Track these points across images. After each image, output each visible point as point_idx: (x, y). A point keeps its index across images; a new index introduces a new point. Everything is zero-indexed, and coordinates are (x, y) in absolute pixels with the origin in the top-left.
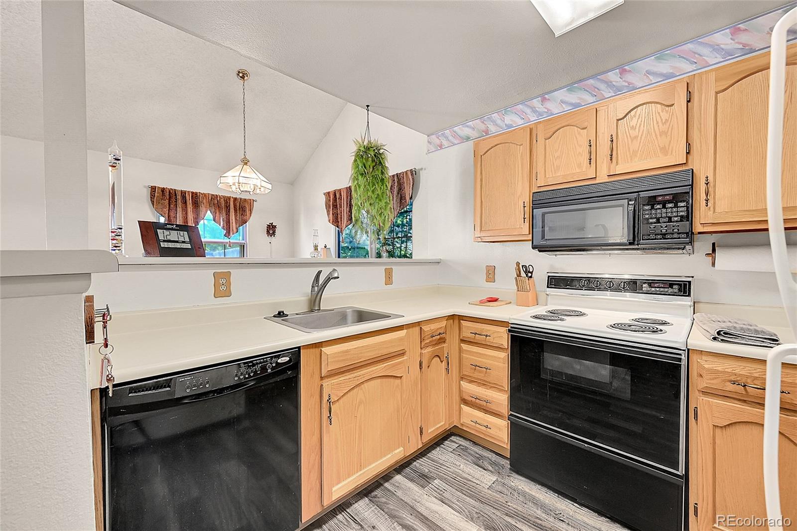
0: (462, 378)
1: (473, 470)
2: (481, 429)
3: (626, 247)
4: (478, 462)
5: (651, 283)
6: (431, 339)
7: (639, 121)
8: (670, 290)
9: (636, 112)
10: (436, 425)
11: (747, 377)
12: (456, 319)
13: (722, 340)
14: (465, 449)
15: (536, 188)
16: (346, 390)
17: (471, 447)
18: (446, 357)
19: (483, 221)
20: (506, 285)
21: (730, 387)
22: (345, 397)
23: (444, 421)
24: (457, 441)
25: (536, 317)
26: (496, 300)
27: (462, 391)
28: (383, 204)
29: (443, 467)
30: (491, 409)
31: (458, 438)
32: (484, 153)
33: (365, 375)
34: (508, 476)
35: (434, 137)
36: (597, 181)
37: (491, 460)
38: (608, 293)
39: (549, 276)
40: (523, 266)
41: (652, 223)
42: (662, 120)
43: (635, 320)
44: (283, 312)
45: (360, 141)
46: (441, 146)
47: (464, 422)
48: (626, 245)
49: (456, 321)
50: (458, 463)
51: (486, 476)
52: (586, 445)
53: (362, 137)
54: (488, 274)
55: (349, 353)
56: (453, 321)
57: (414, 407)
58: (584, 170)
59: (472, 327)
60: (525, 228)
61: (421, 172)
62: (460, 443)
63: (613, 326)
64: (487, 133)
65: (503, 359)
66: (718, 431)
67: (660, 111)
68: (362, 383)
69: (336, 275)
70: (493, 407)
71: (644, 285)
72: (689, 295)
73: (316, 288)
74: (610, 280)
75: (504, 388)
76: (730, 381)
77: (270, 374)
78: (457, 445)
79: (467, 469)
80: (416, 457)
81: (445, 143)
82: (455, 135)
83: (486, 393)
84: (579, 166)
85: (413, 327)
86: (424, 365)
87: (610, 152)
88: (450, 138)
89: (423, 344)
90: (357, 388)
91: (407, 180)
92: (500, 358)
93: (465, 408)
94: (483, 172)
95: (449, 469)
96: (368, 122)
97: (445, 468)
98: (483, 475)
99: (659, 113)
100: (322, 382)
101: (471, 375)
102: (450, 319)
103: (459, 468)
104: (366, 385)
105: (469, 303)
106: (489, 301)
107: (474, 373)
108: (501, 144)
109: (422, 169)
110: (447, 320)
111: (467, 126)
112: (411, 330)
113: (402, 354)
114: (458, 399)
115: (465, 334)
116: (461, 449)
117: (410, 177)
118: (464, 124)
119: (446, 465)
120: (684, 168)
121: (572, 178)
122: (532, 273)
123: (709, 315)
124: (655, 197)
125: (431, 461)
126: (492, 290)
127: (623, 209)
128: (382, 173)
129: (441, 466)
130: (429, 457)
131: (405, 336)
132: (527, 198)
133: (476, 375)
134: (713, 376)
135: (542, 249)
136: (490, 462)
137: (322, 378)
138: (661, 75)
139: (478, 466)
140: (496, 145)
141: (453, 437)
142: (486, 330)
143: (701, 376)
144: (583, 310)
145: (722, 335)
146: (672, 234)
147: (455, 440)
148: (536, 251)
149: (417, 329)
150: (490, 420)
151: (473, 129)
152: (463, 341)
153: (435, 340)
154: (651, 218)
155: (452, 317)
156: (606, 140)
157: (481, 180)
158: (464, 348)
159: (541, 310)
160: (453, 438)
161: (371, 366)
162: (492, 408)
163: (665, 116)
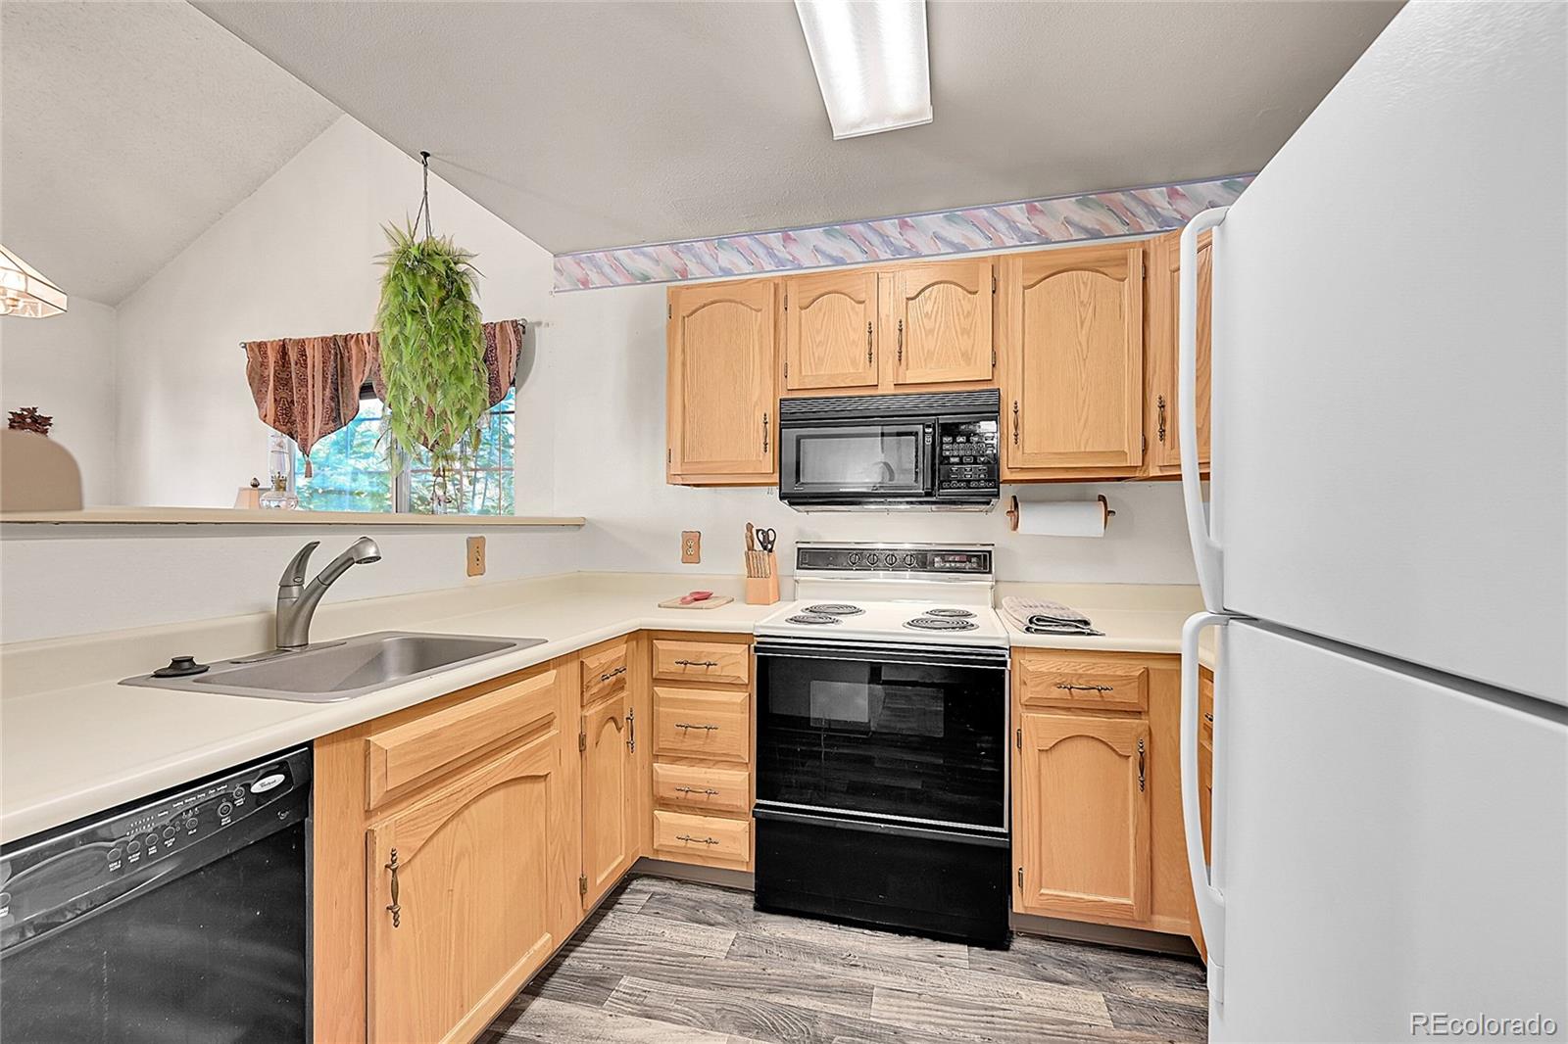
0: (656, 757)
1: (691, 934)
2: (698, 850)
3: (922, 499)
4: (696, 916)
5: (944, 554)
6: (601, 685)
7: (935, 309)
8: (968, 565)
9: (931, 292)
10: (609, 865)
11: (1073, 675)
12: (645, 637)
13: (1036, 630)
14: (665, 899)
15: (785, 391)
16: (431, 829)
17: (676, 892)
18: (627, 719)
19: (687, 445)
20: (724, 566)
21: (1056, 693)
22: (427, 849)
23: (623, 853)
24: (645, 888)
25: (796, 620)
26: (706, 597)
27: (658, 782)
28: (466, 389)
29: (630, 948)
30: (716, 804)
31: (645, 882)
32: (690, 312)
33: (472, 787)
34: (755, 922)
35: (568, 259)
36: (880, 391)
37: (717, 904)
38: (908, 574)
39: (799, 549)
40: (758, 531)
41: (953, 464)
42: (963, 311)
43: (931, 613)
44: (190, 660)
45: (405, 232)
46: (585, 284)
47: (661, 845)
48: (921, 497)
49: (644, 644)
50: (658, 930)
51: (715, 935)
52: (882, 825)
53: (409, 226)
54: (686, 547)
55: (438, 738)
56: (637, 642)
57: (568, 839)
58: (860, 371)
59: (677, 651)
60: (767, 463)
61: (537, 329)
62: (653, 889)
63: (912, 624)
64: (685, 277)
65: (741, 704)
66: (1044, 755)
67: (961, 298)
68: (467, 806)
69: (371, 552)
70: (722, 800)
71: (936, 559)
72: (990, 572)
73: (295, 589)
74: (891, 553)
75: (742, 758)
76: (1055, 685)
77: (230, 828)
78: (647, 897)
79: (680, 936)
80: (568, 947)
81: (594, 277)
82: (618, 266)
83: (708, 776)
84: (854, 362)
85: (567, 662)
86: (589, 741)
87: (898, 349)
88: (607, 270)
89: (587, 696)
90: (455, 822)
91: (503, 342)
92: (734, 703)
93: (663, 816)
94: (688, 350)
95: (643, 948)
96: (426, 193)
97: (635, 948)
98: (712, 936)
99: (960, 300)
100: (368, 823)
101: (677, 746)
102: (632, 640)
103: (664, 939)
104: (473, 808)
105: (659, 606)
106: (696, 600)
107: (682, 742)
108: (721, 301)
109: (539, 324)
110: (626, 642)
111: (644, 254)
112: (563, 669)
113: (546, 724)
114: (647, 800)
115: (666, 666)
116: (658, 900)
117: (512, 337)
118: (636, 248)
119: (636, 942)
120: (990, 387)
121: (843, 381)
122: (772, 543)
123: (1020, 599)
124: (957, 425)
125: (601, 946)
126: (698, 576)
127: (917, 440)
128: (466, 318)
129: (625, 948)
130: (595, 937)
131: (554, 683)
132: (770, 408)
133: (688, 744)
134: (1038, 680)
135: (794, 499)
136: (717, 907)
137: (368, 813)
138: (951, 244)
139: (697, 922)
140: (713, 303)
141: (635, 882)
142: (708, 653)
143: (1025, 683)
144: (858, 605)
145: (1036, 624)
146: (979, 481)
147: (639, 887)
148: (784, 505)
149: (575, 666)
150: (714, 827)
151: (657, 262)
152: (657, 681)
153: (609, 685)
154: (953, 456)
155: (636, 635)
156: (892, 330)
157: (684, 364)
158: (661, 695)
159: (796, 609)
160: (636, 885)
161: (484, 764)
162: (720, 802)
163: (967, 307)
